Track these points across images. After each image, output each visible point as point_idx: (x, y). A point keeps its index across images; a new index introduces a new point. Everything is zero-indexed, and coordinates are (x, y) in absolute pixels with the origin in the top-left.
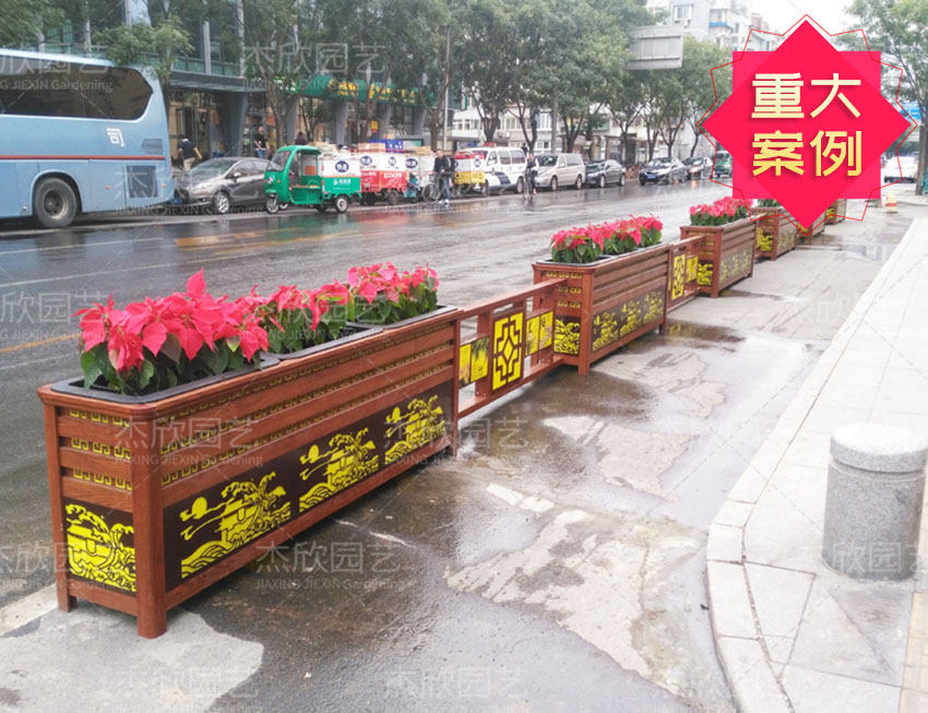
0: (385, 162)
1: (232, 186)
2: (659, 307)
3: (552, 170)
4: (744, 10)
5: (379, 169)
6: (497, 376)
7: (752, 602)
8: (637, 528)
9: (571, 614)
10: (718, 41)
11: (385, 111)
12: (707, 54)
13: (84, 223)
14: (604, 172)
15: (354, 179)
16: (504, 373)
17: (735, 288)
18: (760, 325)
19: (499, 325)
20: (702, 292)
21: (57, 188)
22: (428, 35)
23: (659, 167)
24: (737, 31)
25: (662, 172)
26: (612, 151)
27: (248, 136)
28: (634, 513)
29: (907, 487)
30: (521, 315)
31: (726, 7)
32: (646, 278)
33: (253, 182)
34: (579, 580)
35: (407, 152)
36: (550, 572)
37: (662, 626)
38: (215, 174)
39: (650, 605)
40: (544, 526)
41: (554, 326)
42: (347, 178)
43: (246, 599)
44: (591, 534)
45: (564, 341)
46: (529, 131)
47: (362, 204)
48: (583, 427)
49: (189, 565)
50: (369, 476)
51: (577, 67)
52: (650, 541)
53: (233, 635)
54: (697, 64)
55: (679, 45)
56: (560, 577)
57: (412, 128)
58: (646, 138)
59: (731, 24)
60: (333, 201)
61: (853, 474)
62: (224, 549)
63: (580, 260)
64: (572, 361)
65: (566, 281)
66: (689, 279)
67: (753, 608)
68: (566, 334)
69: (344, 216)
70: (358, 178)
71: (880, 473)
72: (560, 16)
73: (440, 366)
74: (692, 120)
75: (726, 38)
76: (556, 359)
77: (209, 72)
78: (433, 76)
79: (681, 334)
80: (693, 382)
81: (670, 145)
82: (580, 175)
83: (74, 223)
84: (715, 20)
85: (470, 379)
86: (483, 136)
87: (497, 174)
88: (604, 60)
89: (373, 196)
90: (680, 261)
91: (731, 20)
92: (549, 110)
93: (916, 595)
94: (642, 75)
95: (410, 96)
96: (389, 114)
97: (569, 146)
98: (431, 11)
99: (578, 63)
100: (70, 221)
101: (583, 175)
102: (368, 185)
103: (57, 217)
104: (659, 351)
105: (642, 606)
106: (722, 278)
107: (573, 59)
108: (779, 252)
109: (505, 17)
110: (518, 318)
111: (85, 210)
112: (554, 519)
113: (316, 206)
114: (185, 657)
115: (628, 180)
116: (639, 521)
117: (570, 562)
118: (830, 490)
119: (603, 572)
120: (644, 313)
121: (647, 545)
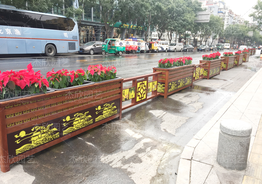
0: (132, 43)
1: (94, 48)
2: (190, 81)
3: (175, 47)
4: (227, 9)
5: (130, 45)
6: (138, 98)
7: (190, 174)
8: (164, 145)
9: (134, 173)
10: (220, 16)
11: (135, 31)
12: (216, 19)
13: (57, 55)
14: (188, 48)
15: (124, 47)
16: (140, 97)
17: (214, 77)
18: (218, 87)
19: (139, 84)
20: (204, 78)
21: (51, 47)
22: (145, 12)
23: (202, 47)
24: (225, 14)
25: (203, 48)
26: (191, 43)
27: (101, 37)
28: (165, 140)
29: (243, 141)
30: (146, 81)
31: (222, 8)
32: (186, 73)
33: (100, 47)
34: (141, 162)
35: (138, 41)
36: (133, 158)
37: (161, 180)
38: (90, 45)
39: (160, 172)
40: (137, 143)
41: (157, 85)
42: (122, 47)
43: (39, 161)
44: (150, 146)
45: (160, 89)
46: (170, 37)
47: (126, 54)
48: (160, 113)
49: (19, 151)
50: (89, 125)
51: (182, 21)
52: (167, 150)
53: (28, 174)
54: (214, 22)
55: (209, 16)
56: (135, 160)
57: (141, 36)
58: (200, 40)
59: (223, 12)
60: (118, 52)
61: (226, 136)
62: (33, 146)
63: (166, 67)
64: (163, 95)
65: (162, 73)
66: (201, 74)
67: (190, 176)
68: (161, 87)
69: (121, 56)
70: (125, 47)
71: (235, 136)
72: (179, 9)
73: (116, 94)
74: (212, 36)
75: (222, 16)
76: (158, 94)
77: (93, 21)
78: (147, 23)
79: (198, 89)
80: (195, 102)
81: (206, 41)
82: (182, 48)
83: (55, 56)
84: (219, 11)
85: (129, 98)
86: (158, 38)
87: (161, 47)
88: (189, 20)
89: (129, 52)
90: (198, 69)
91: (223, 11)
92: (175, 32)
93: (245, 176)
94: (199, 24)
95: (141, 28)
96: (136, 32)
97: (180, 41)
98: (146, 6)
99: (182, 20)
100: (54, 55)
101: (183, 48)
102: (128, 49)
103: (51, 54)
104: (189, 93)
105: (157, 172)
106: (210, 74)
107: (181, 19)
108: (228, 68)
109: (164, 8)
110: (145, 82)
111: (58, 52)
112: (141, 141)
113: (115, 54)
114: (10, 180)
115: (194, 50)
116: (166, 143)
117: (140, 155)
118: (219, 140)
119: (149, 159)
120: (185, 82)
121: (166, 151)
